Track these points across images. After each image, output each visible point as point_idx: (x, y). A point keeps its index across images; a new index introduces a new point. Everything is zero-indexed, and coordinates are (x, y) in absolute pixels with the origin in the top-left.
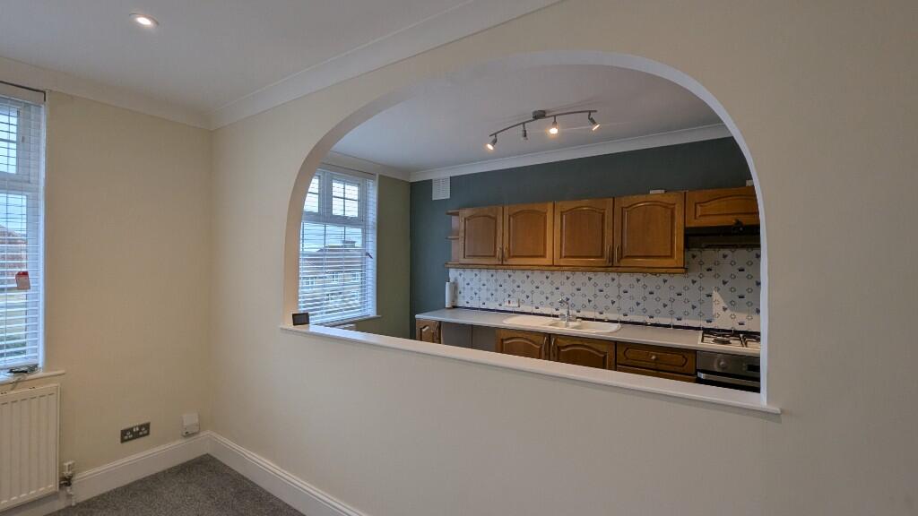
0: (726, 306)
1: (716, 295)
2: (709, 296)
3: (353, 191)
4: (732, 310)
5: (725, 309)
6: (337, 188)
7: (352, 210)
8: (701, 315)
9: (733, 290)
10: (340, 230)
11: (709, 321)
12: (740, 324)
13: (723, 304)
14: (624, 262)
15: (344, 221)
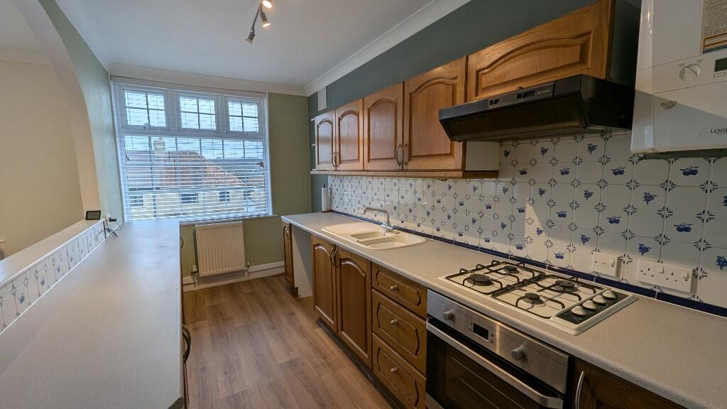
0: (541, 229)
1: (530, 211)
2: (522, 211)
3: (251, 110)
4: (548, 235)
5: (539, 232)
6: (234, 108)
7: (251, 126)
8: (511, 237)
9: (551, 203)
10: (239, 143)
11: (520, 248)
12: (557, 257)
13: (537, 224)
14: (412, 165)
15: (242, 136)
